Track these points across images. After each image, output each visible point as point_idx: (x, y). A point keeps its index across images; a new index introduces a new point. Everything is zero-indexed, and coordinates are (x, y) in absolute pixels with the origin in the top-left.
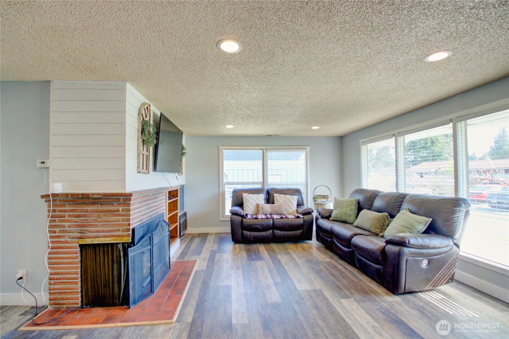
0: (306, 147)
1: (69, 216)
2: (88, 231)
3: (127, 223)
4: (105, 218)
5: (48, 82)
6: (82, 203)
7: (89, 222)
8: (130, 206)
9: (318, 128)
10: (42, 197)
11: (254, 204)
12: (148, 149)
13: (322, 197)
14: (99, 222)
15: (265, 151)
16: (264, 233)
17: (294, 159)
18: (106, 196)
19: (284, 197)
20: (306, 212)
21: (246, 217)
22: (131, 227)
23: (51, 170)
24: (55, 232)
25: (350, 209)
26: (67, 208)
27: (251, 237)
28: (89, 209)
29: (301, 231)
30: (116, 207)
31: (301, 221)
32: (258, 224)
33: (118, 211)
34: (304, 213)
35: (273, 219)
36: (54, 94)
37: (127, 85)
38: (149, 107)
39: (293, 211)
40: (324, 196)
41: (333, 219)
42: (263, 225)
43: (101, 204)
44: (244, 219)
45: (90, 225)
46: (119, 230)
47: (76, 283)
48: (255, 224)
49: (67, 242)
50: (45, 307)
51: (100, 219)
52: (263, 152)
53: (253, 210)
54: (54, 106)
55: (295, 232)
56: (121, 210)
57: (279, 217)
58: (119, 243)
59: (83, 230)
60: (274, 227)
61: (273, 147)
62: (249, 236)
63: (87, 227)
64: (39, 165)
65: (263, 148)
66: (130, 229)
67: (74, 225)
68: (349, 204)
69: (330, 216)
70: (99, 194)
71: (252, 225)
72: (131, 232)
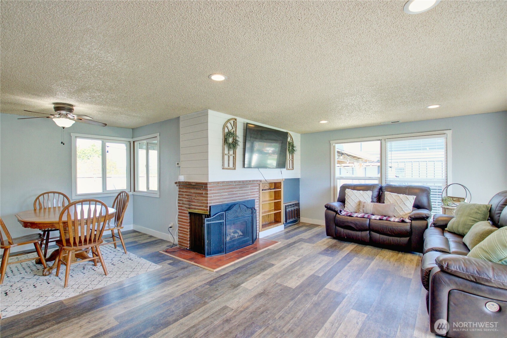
0: (445, 132)
1: (185, 195)
2: (192, 205)
3: (206, 202)
4: (198, 198)
5: (178, 118)
6: (189, 188)
7: (192, 199)
8: (208, 191)
9: (437, 106)
10: (176, 183)
11: (357, 201)
12: (235, 152)
13: (455, 199)
14: (195, 200)
15: (383, 142)
16: (359, 233)
17: (428, 148)
18: (197, 184)
19: (396, 195)
20: (416, 216)
21: (340, 213)
22: (209, 205)
23: (181, 168)
24: (180, 204)
25: (472, 219)
26: (184, 190)
27: (344, 234)
28: (192, 191)
29: (408, 238)
30: (202, 191)
31: (407, 227)
32: (351, 223)
33: (202, 194)
34: (413, 217)
35: (370, 219)
36: (181, 124)
37: (209, 111)
38: (235, 121)
39: (404, 213)
40: (459, 198)
41: (448, 230)
42: (356, 223)
43: (196, 189)
44: (337, 215)
45: (192, 201)
46: (203, 206)
47: (187, 235)
48: (347, 222)
49: (184, 210)
50: (176, 245)
51: (196, 198)
52: (381, 143)
53: (354, 207)
54: (182, 131)
55: (398, 239)
56: (204, 193)
57: (378, 218)
58: (204, 214)
59: (191, 204)
60: (371, 228)
61: (394, 136)
62: (342, 233)
63: (191, 202)
64: (177, 165)
65: (381, 139)
66: (207, 206)
67: (187, 200)
68: (473, 211)
69: (446, 226)
70: (195, 183)
71: (345, 222)
72: (209, 208)
